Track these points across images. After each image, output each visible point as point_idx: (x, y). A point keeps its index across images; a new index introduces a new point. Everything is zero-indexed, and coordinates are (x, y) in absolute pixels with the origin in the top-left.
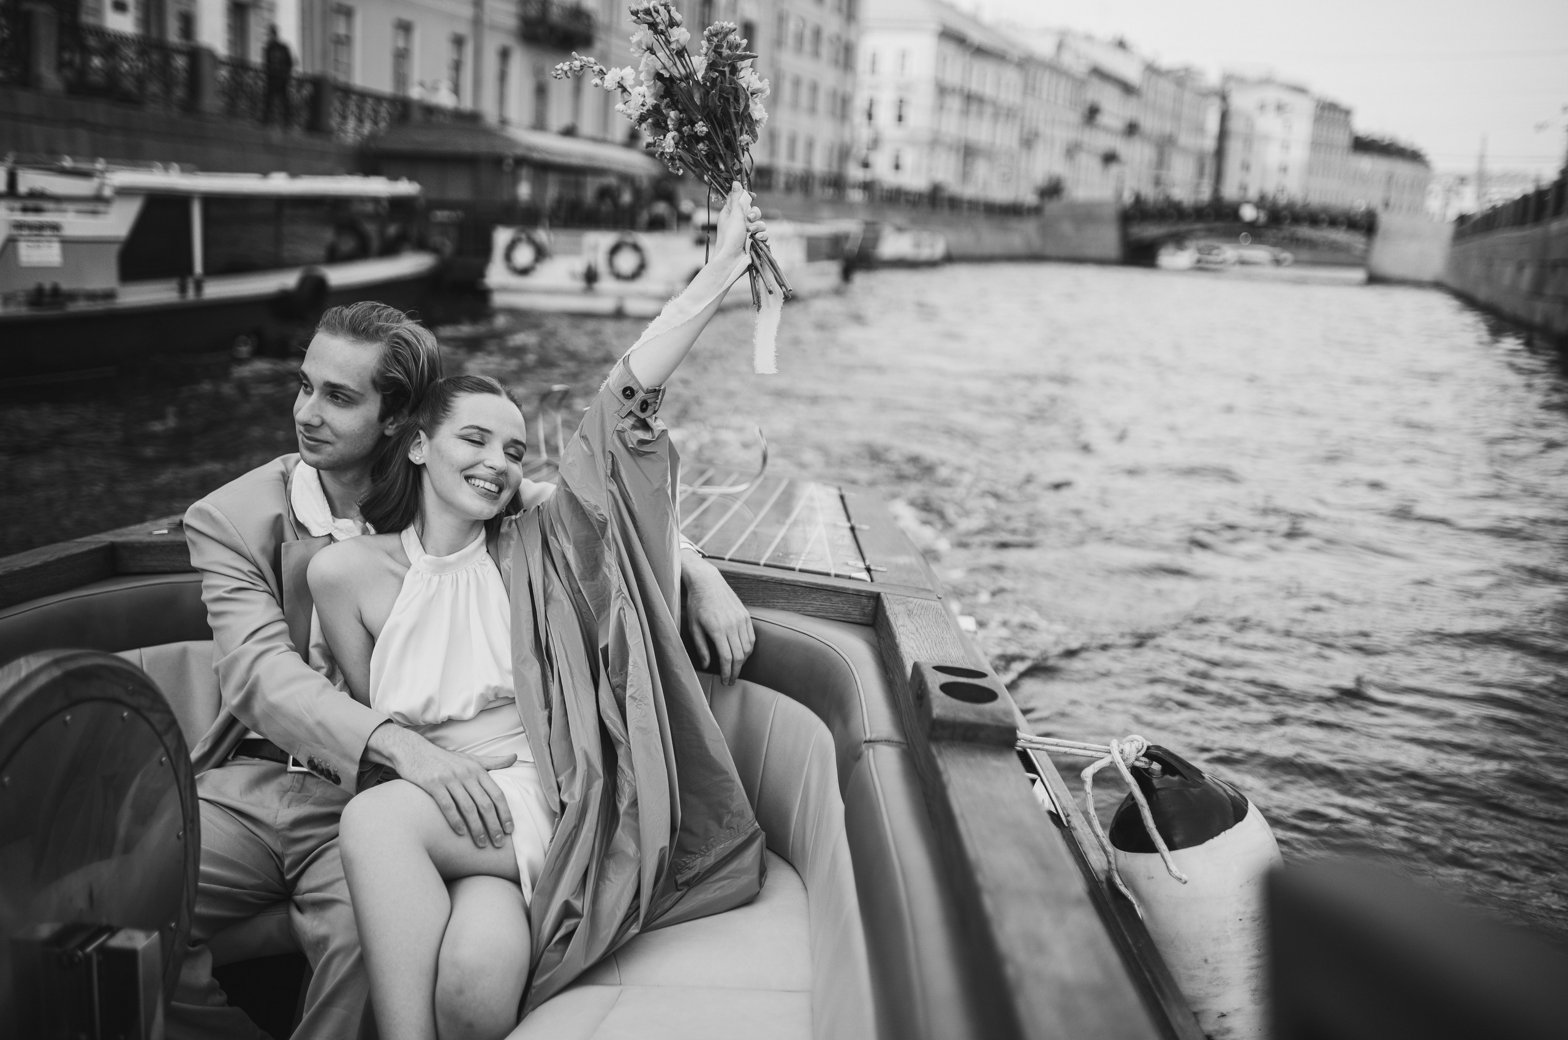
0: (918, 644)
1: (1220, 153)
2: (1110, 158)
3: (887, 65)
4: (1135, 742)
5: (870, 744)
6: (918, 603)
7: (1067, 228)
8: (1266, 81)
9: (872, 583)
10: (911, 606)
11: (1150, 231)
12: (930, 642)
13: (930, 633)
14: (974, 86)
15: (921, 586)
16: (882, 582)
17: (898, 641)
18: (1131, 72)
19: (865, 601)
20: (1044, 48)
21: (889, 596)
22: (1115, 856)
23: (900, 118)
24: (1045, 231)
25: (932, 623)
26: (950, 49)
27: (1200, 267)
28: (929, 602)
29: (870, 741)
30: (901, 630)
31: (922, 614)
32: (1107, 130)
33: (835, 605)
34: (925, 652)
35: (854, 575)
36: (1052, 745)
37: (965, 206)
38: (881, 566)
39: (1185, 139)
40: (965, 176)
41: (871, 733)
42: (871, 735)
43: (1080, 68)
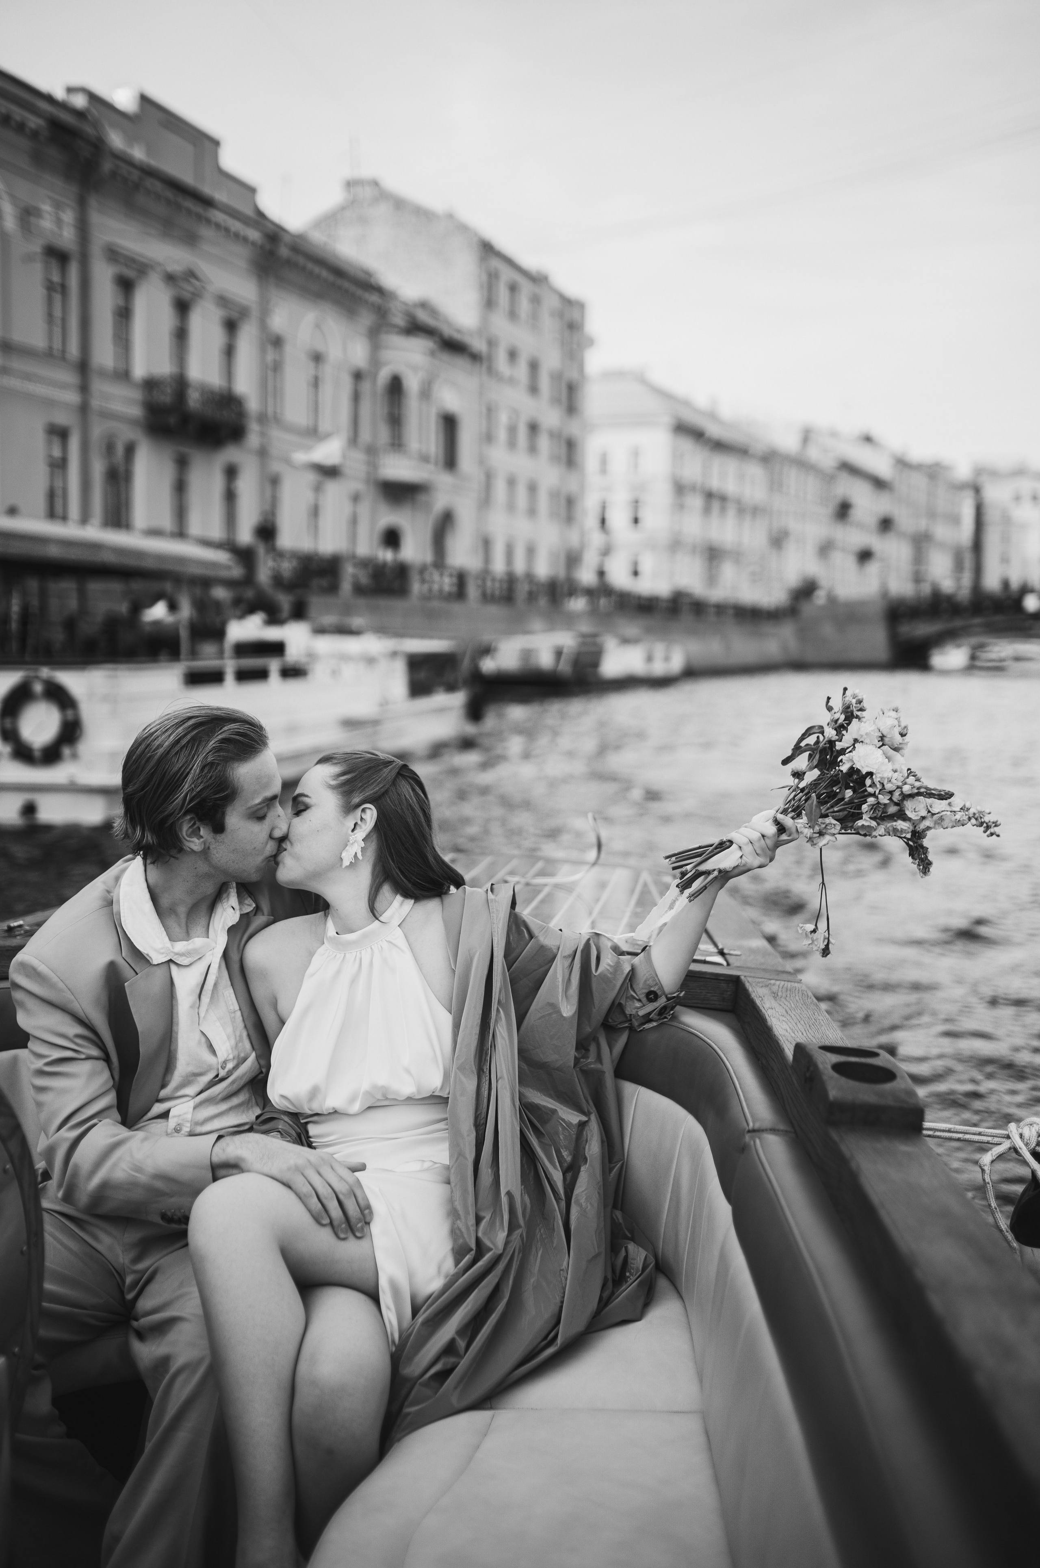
0: (791, 1026)
1: (977, 546)
2: (865, 556)
3: (619, 464)
4: (1035, 1125)
5: (754, 1134)
6: (781, 986)
7: (828, 630)
8: (1019, 472)
9: (729, 967)
10: (775, 988)
11: (922, 629)
12: (803, 1024)
13: (801, 1015)
14: (715, 484)
15: (780, 969)
16: (739, 965)
17: (769, 1023)
18: (882, 467)
19: (723, 985)
20: (789, 443)
21: (750, 979)
22: (1021, 1252)
23: (636, 521)
24: (803, 634)
25: (801, 1005)
26: (687, 445)
27: (973, 666)
28: (793, 984)
29: (754, 1131)
30: (770, 1012)
31: (788, 995)
32: (861, 526)
33: (692, 991)
34: (801, 1034)
35: (708, 959)
36: (944, 1131)
37: (712, 610)
38: (735, 950)
39: (941, 532)
40: (712, 579)
41: (754, 1122)
42: (754, 1124)
43: (828, 462)
